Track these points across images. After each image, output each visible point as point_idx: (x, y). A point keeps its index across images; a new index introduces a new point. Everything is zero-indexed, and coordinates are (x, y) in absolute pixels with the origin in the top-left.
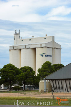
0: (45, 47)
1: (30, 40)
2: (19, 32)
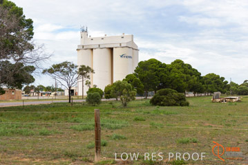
0: (127, 47)
1: (103, 39)
2: (87, 30)
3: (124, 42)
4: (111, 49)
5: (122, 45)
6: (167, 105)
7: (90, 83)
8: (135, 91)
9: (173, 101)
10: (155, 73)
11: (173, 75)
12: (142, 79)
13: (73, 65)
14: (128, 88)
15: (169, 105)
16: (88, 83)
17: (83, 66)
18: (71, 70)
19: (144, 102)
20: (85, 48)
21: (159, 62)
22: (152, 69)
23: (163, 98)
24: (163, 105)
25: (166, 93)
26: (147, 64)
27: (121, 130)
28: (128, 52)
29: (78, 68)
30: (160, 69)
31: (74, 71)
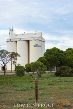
0: (38, 40)
1: (23, 35)
2: (13, 29)
3: (36, 37)
4: (28, 42)
5: (35, 39)
6: (65, 76)
7: (15, 62)
8: (45, 68)
9: (68, 74)
10: (56, 56)
11: (67, 57)
12: (49, 60)
13: (7, 52)
14: (42, 66)
15: (66, 76)
16: (14, 63)
17: (13, 53)
18: (5, 55)
19: (50, 74)
20: (11, 40)
21: (59, 50)
22: (54, 54)
23: (63, 72)
24: (62, 76)
25: (64, 69)
26: (51, 51)
27: (43, 91)
28: (39, 43)
29: (10, 54)
30: (59, 54)
31: (7, 56)
